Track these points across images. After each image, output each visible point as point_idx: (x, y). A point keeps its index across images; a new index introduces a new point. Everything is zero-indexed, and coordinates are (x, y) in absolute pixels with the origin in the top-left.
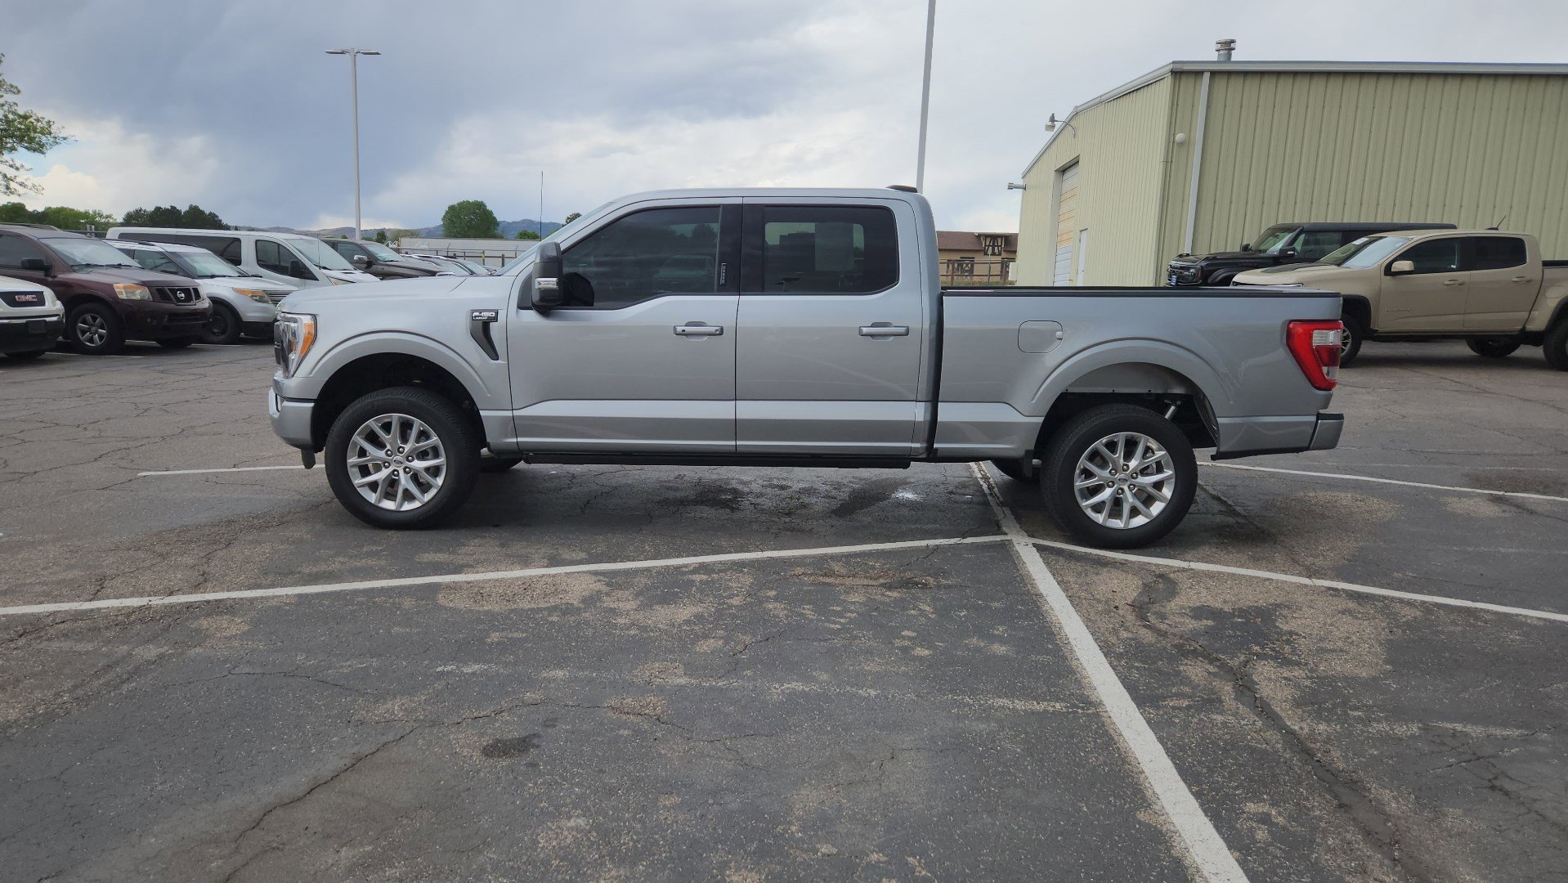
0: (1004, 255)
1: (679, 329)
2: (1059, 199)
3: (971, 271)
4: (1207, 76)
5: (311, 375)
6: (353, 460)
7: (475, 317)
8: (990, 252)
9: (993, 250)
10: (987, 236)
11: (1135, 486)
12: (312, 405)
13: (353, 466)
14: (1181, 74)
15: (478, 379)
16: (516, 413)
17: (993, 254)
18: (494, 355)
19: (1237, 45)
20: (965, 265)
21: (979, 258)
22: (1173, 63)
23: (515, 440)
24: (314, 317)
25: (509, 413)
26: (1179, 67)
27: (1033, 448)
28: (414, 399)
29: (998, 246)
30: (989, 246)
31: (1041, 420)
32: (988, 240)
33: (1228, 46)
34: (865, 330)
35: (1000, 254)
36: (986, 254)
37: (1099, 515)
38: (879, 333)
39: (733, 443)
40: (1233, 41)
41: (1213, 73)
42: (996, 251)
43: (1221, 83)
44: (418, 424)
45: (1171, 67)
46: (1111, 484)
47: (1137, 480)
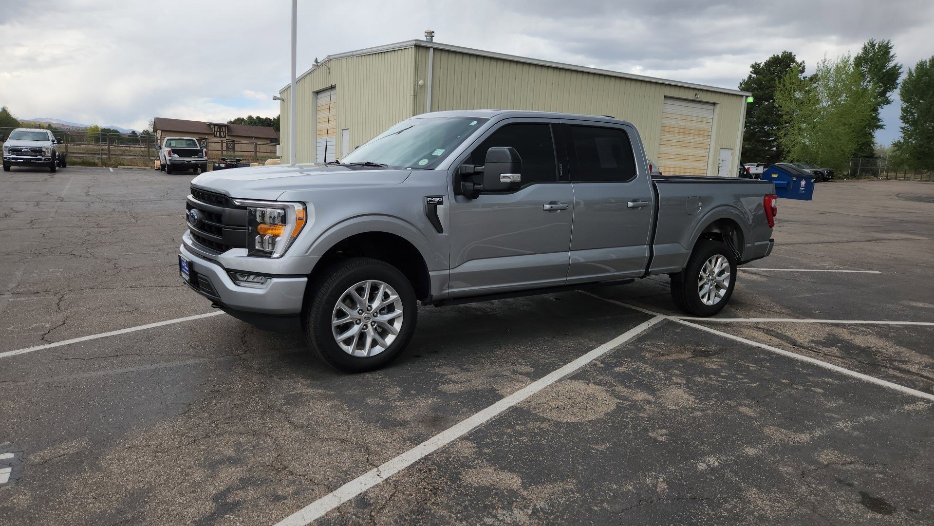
0: (227, 137)
1: (547, 207)
2: (316, 109)
3: (233, 148)
4: (431, 50)
5: (307, 254)
6: (335, 321)
7: (430, 201)
8: (218, 135)
9: (220, 134)
10: (215, 125)
11: (716, 282)
12: (305, 279)
13: (335, 326)
14: (419, 47)
15: (431, 250)
16: (451, 271)
17: (221, 136)
18: (440, 229)
19: (435, 34)
20: (202, 143)
21: (211, 139)
22: (416, 40)
24: (304, 203)
25: (447, 272)
26: (418, 43)
27: (686, 266)
29: (223, 131)
30: (217, 131)
31: (691, 251)
32: (216, 127)
33: (430, 34)
34: (630, 204)
35: (225, 137)
36: (216, 136)
37: (705, 299)
38: (635, 206)
39: (565, 279)
40: (433, 32)
41: (435, 49)
42: (222, 134)
43: (438, 54)
44: (383, 288)
45: (415, 42)
46: (708, 282)
47: (716, 279)
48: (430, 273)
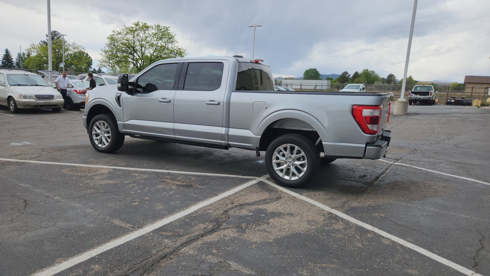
1: (159, 100)
6: (94, 132)
7: (117, 95)
11: (294, 165)
12: (86, 117)
13: (94, 134)
15: (117, 113)
16: (125, 123)
18: (120, 106)
23: (125, 130)
25: (123, 123)
27: (258, 147)
28: (104, 117)
31: (260, 137)
34: (207, 102)
37: (282, 173)
38: (212, 104)
39: (174, 136)
44: (106, 124)
46: (286, 162)
47: (295, 162)
48: (118, 122)
